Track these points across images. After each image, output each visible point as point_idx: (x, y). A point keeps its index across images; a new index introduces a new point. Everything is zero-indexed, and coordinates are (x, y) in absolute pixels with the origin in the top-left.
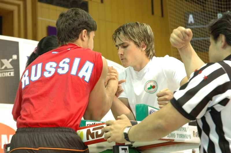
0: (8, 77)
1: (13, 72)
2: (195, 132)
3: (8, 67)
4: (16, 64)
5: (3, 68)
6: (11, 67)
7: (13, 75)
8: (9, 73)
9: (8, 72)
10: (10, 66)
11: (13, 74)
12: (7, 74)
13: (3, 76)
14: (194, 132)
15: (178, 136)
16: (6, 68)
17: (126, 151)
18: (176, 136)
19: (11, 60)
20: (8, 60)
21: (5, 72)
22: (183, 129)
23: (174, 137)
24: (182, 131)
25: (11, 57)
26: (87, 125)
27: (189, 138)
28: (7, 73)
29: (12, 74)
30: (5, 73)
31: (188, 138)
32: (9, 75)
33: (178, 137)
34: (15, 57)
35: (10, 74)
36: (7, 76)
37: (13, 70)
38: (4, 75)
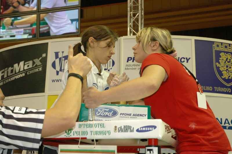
2: (118, 127)
6: (40, 63)
14: (116, 127)
15: (92, 133)
18: (89, 133)
22: (99, 126)
23: (86, 135)
24: (98, 127)
27: (107, 134)
31: (105, 135)
33: (91, 135)
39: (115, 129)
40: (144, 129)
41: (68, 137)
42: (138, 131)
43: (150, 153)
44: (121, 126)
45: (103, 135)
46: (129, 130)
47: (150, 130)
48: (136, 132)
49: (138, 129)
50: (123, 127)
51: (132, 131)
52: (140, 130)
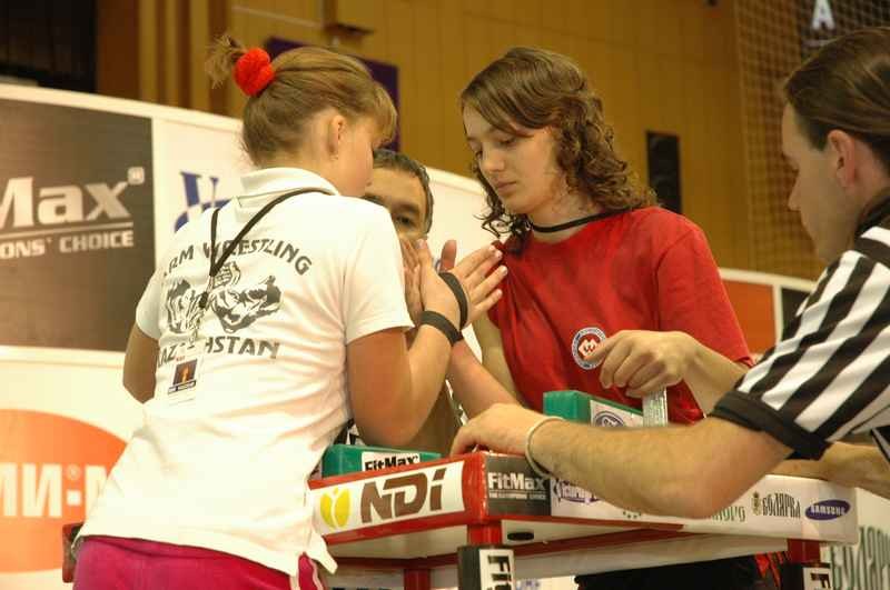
0: (111, 249)
1: (130, 232)
2: (761, 497)
3: (112, 214)
4: (140, 202)
5: (93, 215)
6: (123, 212)
7: (131, 244)
8: (113, 236)
9: (110, 231)
10: (119, 211)
11: (131, 239)
12: (109, 241)
13: (91, 246)
16: (103, 218)
17: (505, 566)
19: (121, 186)
20: (112, 186)
21: (101, 232)
25: (125, 178)
26: (367, 464)
27: (737, 518)
28: (106, 236)
29: (127, 239)
30: (99, 237)
31: (733, 519)
32: (113, 244)
34: (136, 175)
35: (118, 239)
36: (106, 245)
37: (130, 224)
38: (95, 241)
39: (756, 505)
40: (823, 509)
41: (632, 519)
42: (809, 514)
43: (824, 586)
44: (770, 496)
45: (726, 520)
46: (789, 509)
47: (836, 516)
48: (806, 518)
49: (809, 509)
50: (773, 498)
51: (796, 514)
52: (813, 511)
